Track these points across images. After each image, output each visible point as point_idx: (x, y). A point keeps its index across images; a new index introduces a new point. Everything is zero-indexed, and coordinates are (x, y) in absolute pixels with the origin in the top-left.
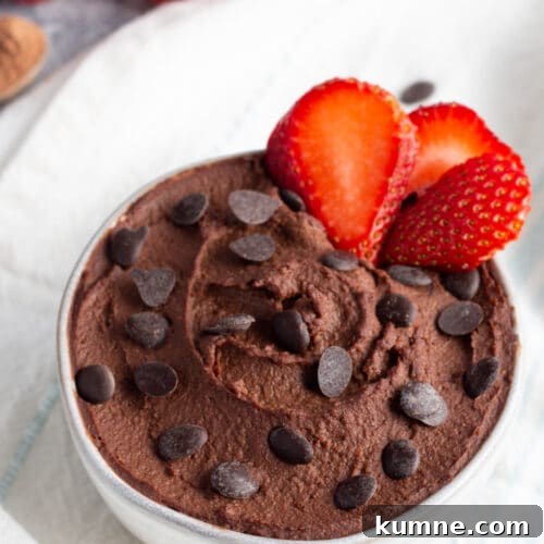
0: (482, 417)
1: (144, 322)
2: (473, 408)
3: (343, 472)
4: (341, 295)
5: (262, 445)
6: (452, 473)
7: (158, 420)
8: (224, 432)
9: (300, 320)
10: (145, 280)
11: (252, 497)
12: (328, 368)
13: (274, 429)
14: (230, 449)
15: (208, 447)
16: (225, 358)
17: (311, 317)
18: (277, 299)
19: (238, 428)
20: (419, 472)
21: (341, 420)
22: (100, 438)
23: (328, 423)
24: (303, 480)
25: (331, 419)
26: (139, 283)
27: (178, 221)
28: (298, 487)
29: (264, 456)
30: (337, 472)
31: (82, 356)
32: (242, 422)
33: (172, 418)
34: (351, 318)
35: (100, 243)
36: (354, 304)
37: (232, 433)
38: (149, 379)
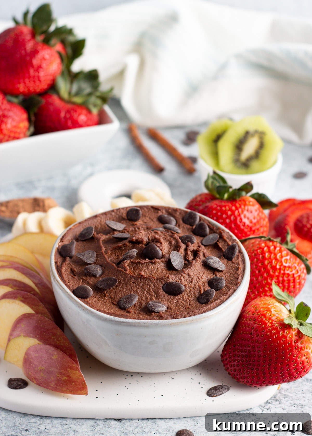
0: (238, 264)
1: (92, 267)
2: (233, 263)
3: (197, 293)
4: (166, 237)
5: (162, 292)
6: (239, 281)
7: (114, 298)
8: (144, 293)
9: (155, 246)
10: (83, 256)
11: (167, 311)
12: (174, 259)
13: (164, 285)
14: (149, 298)
15: (140, 300)
16: (131, 268)
17: (158, 244)
18: (143, 244)
19: (149, 290)
20: (226, 286)
21: (188, 275)
22: (95, 308)
23: (184, 277)
24: (183, 300)
25: (184, 275)
26: (82, 257)
27: (83, 239)
28: (183, 303)
29: (164, 296)
30: (194, 294)
31: (71, 286)
32: (150, 287)
33: (120, 296)
34: (173, 243)
35: (55, 252)
36: (172, 239)
37: (147, 292)
38: (104, 284)
